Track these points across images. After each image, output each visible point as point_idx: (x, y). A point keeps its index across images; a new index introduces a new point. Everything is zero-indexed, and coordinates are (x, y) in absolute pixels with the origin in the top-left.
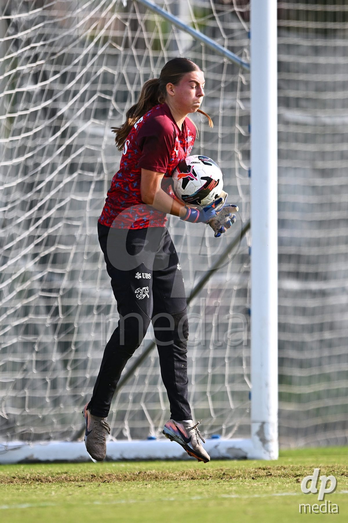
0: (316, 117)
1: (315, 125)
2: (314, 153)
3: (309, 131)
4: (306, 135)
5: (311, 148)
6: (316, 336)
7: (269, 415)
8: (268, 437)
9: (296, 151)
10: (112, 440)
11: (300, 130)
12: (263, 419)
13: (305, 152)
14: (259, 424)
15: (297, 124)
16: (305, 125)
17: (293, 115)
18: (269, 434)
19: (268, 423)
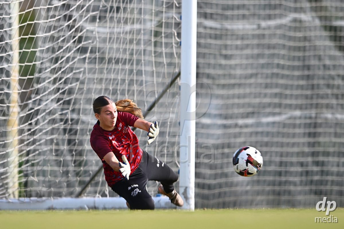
0: (222, 25)
1: (221, 29)
2: (221, 45)
3: (218, 32)
4: (216, 35)
5: (219, 42)
6: (220, 151)
7: (190, 183)
8: (189, 196)
9: (210, 44)
10: (99, 197)
11: (213, 32)
12: (186, 185)
13: (216, 45)
14: (184, 188)
15: (211, 28)
16: (216, 29)
17: (209, 23)
18: (189, 194)
19: (189, 187)
